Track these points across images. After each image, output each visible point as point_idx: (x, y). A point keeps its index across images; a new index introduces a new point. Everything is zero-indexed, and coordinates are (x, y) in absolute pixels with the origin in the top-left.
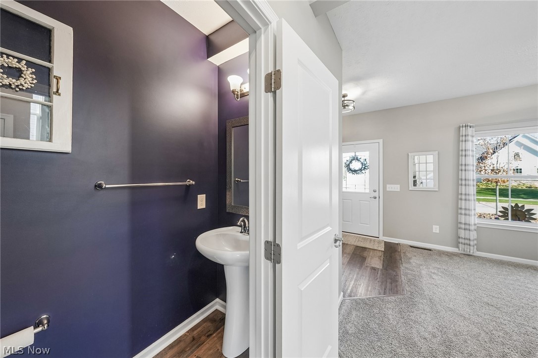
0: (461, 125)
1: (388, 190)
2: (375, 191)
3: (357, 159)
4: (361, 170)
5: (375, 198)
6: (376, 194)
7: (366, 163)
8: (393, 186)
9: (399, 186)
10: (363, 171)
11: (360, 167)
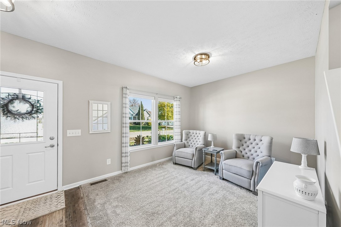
0: (124, 86)
1: (68, 135)
2: (52, 139)
3: (24, 99)
4: (30, 113)
5: (52, 146)
6: (54, 142)
7: (38, 105)
8: (74, 131)
9: (80, 131)
10: (35, 115)
11: (30, 109)
